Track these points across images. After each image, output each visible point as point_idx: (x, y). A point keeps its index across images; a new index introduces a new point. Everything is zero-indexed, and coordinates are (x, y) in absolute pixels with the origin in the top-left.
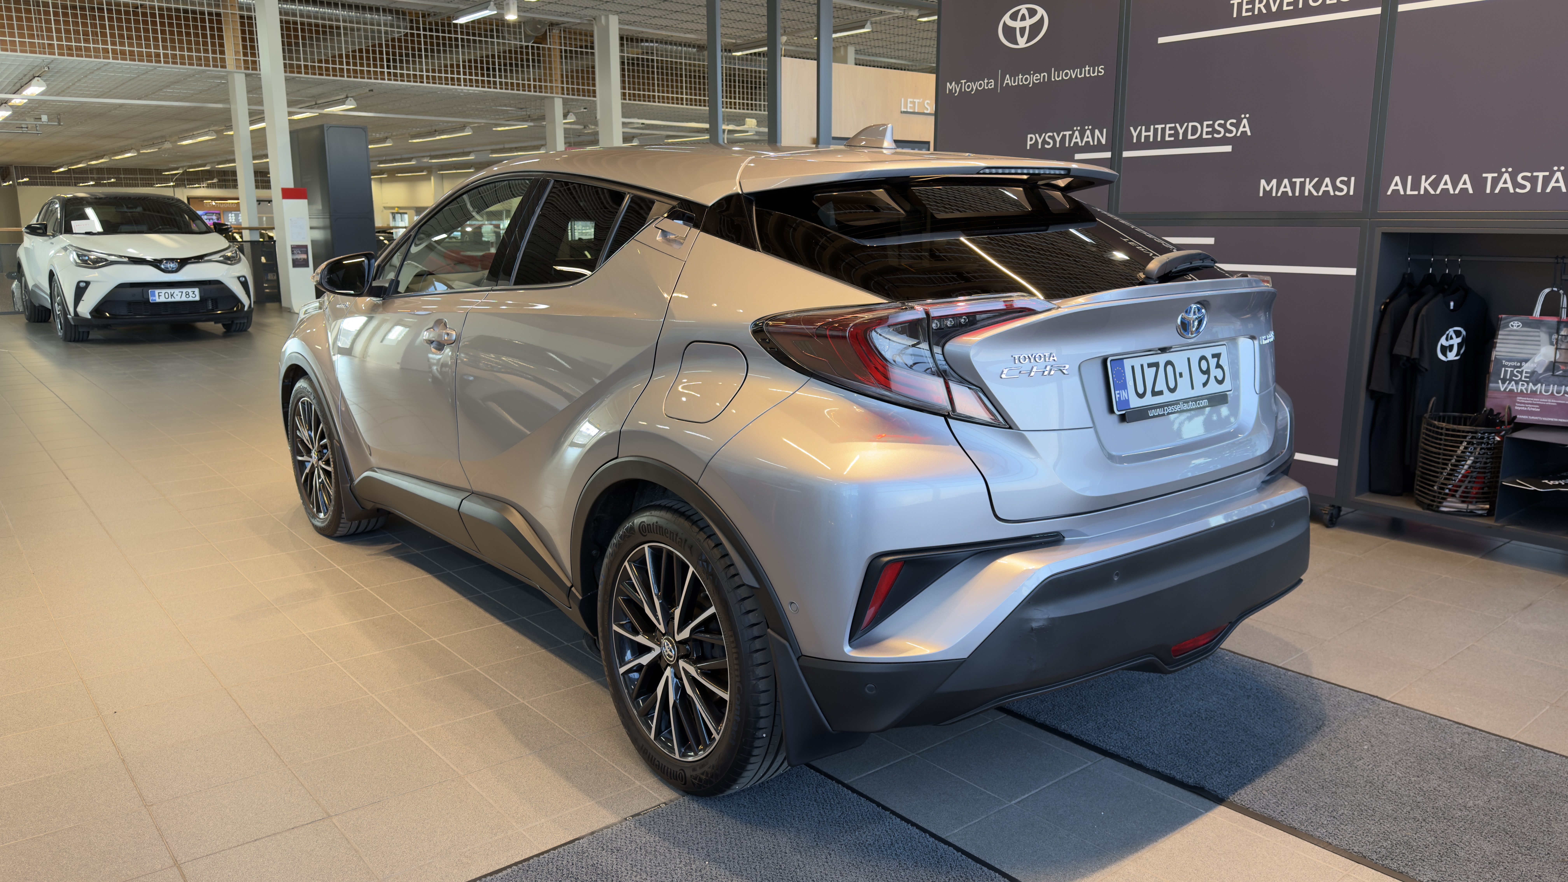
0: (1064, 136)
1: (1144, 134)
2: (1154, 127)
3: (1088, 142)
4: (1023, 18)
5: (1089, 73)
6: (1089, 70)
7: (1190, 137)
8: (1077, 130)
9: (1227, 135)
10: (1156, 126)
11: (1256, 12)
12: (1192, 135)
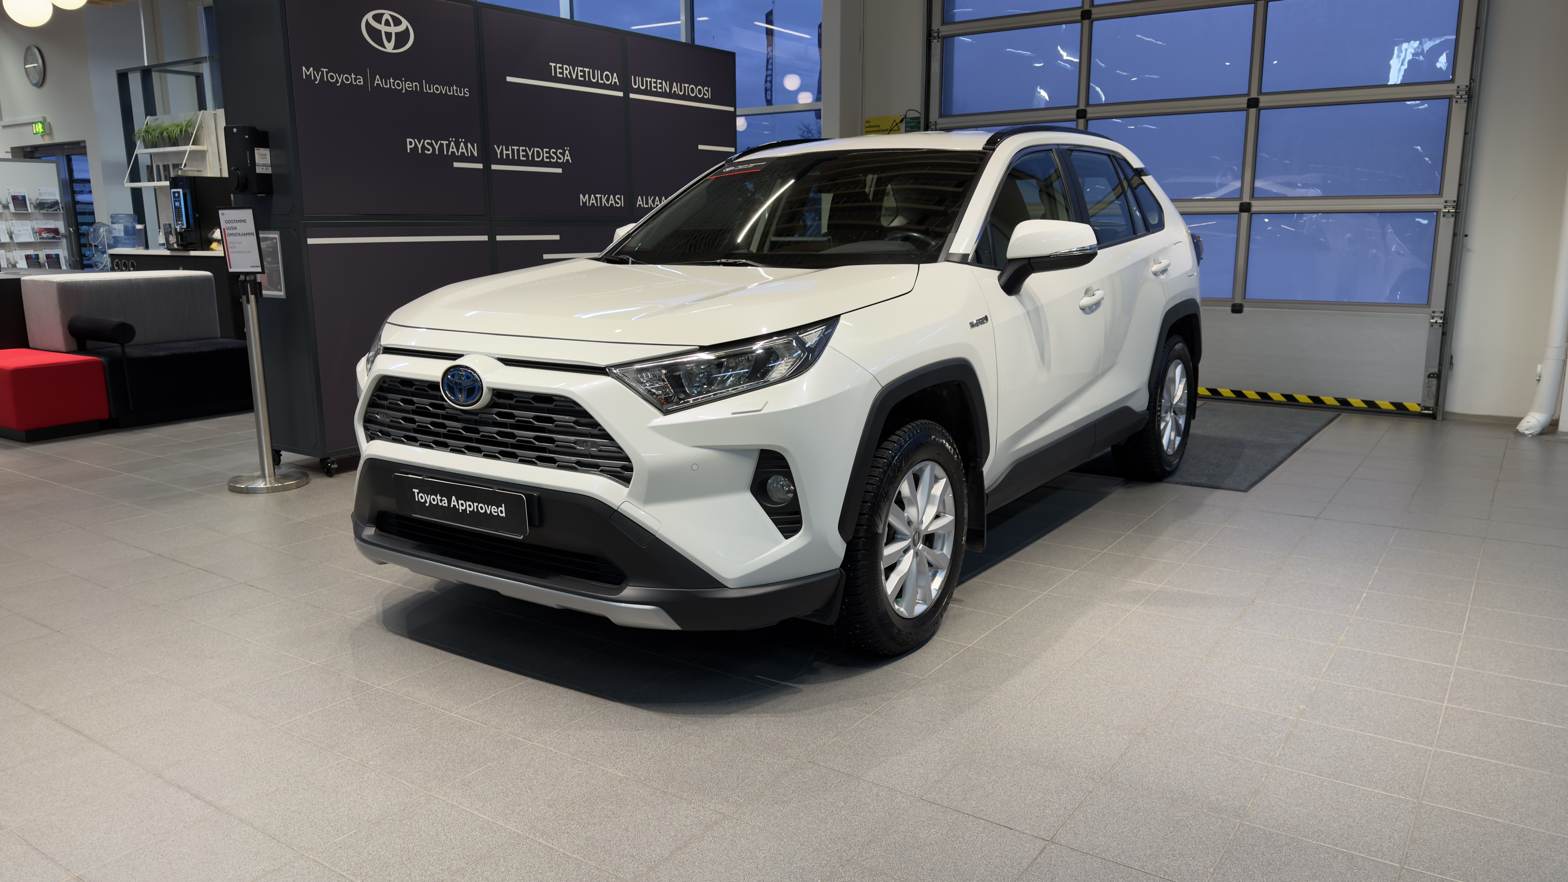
0: (442, 145)
1: (505, 152)
2: (511, 148)
3: (462, 153)
4: (387, 23)
5: (457, 92)
6: (457, 90)
7: (536, 159)
8: (452, 141)
9: (558, 160)
10: (513, 147)
11: (565, 76)
12: (537, 158)
